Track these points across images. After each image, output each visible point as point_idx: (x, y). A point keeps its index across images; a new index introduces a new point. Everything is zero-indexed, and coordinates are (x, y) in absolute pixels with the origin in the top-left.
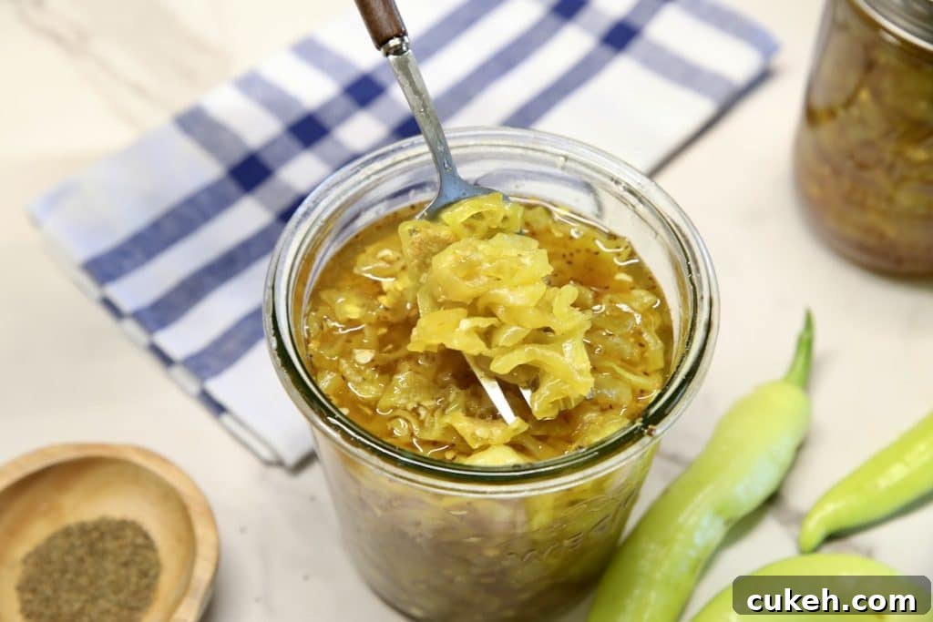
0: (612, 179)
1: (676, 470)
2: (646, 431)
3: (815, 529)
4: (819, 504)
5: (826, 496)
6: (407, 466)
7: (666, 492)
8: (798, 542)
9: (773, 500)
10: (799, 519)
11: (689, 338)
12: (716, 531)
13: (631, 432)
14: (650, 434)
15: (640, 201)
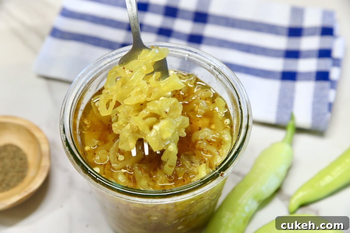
0: (208, 64)
1: (239, 179)
2: (220, 174)
3: (295, 203)
4: (297, 192)
5: (300, 189)
6: (118, 191)
7: (233, 190)
8: (288, 208)
9: (278, 191)
10: (289, 198)
11: (239, 133)
12: (254, 205)
13: (214, 175)
14: (222, 175)
15: (220, 73)
